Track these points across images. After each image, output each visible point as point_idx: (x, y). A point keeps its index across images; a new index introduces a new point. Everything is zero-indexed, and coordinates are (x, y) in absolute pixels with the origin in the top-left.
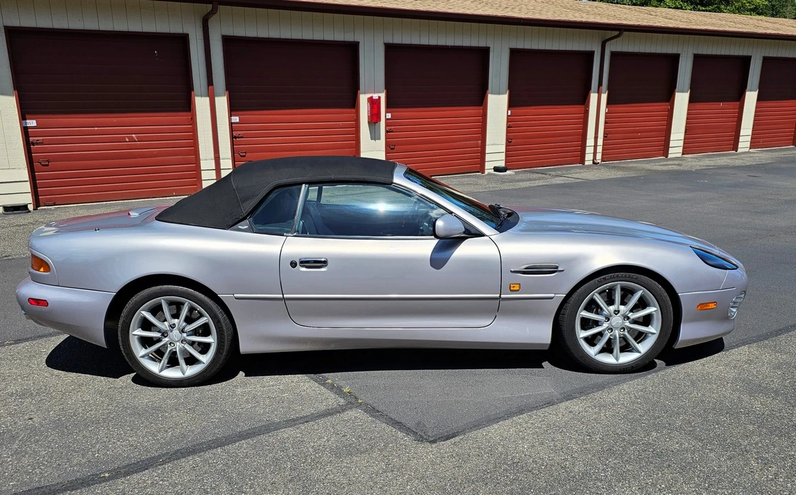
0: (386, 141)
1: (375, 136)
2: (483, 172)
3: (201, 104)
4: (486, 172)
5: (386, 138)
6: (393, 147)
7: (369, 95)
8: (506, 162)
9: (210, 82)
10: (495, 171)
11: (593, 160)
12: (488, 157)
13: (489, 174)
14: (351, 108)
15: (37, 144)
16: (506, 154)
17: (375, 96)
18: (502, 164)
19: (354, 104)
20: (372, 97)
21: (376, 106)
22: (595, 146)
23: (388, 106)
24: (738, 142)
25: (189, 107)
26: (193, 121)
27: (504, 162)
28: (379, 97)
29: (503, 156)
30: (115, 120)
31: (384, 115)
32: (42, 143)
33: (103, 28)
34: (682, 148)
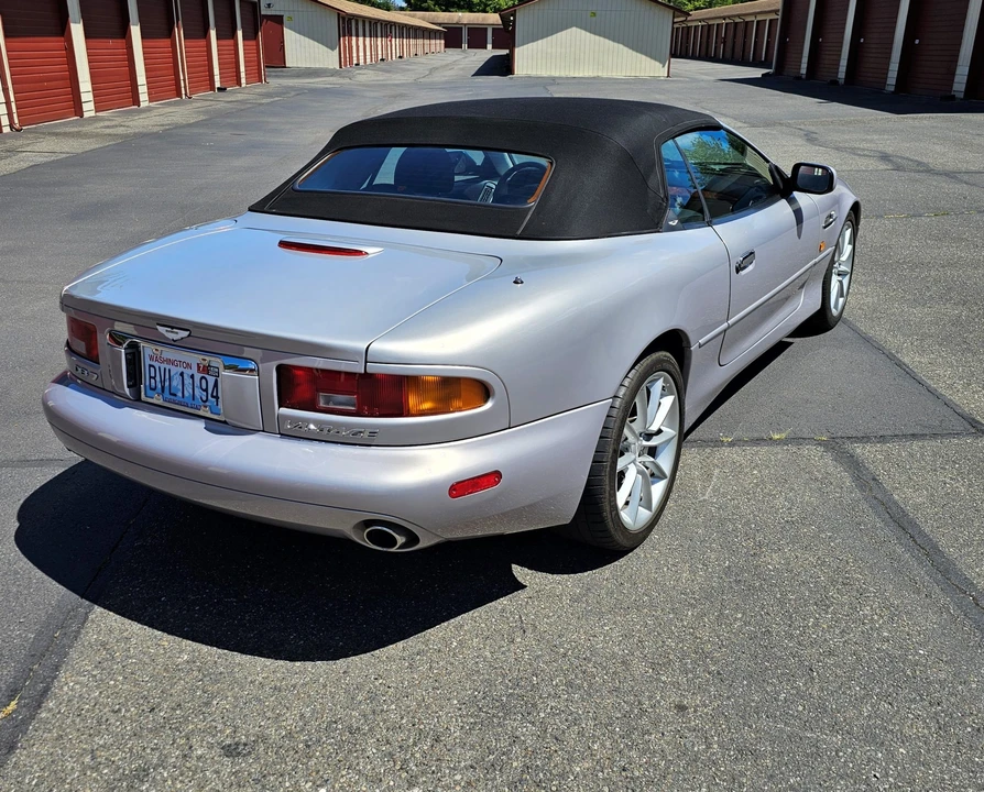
11: (11, 125)
24: (137, 93)
34: (93, 103)
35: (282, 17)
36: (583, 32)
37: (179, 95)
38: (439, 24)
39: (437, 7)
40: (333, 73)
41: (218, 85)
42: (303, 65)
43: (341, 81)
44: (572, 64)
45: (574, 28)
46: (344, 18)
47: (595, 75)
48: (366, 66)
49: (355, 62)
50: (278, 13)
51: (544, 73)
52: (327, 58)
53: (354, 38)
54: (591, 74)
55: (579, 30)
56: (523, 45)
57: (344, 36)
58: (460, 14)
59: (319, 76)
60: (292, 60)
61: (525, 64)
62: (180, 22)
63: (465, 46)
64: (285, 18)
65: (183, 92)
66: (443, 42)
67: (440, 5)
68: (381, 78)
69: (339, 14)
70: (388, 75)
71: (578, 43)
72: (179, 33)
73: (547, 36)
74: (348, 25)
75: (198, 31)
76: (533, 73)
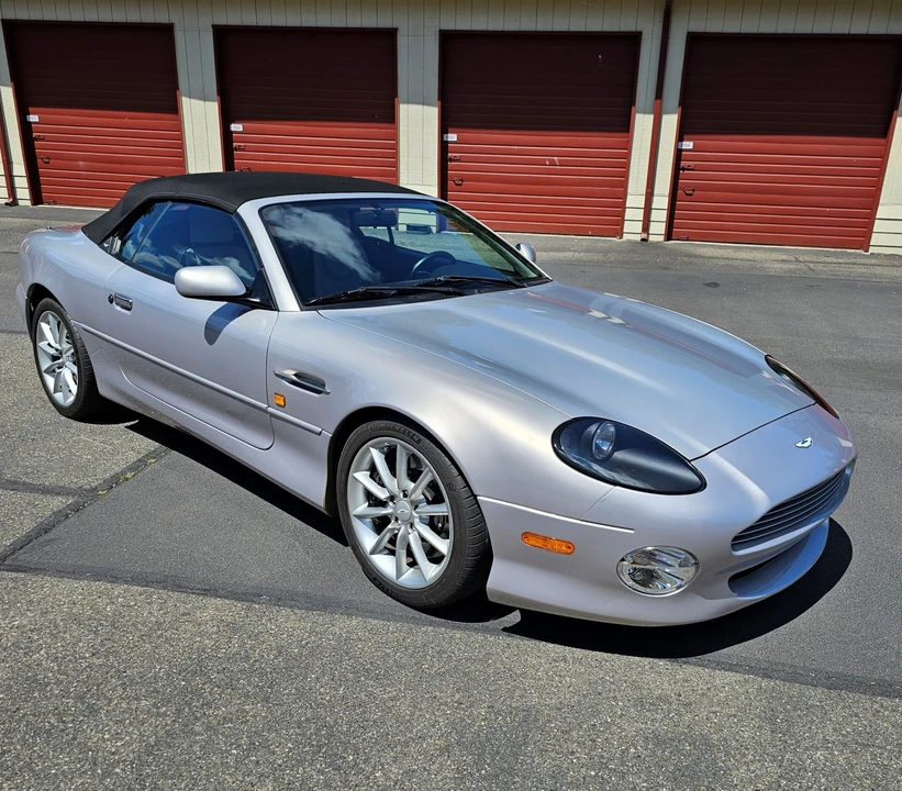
3: (642, 123)
9: (659, 94)
15: (455, 161)
25: (626, 126)
26: (628, 146)
30: (538, 138)
32: (459, 160)
33: (541, 28)
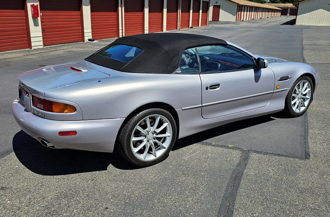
0: (42, 27)
1: (36, 24)
2: (84, 42)
4: (85, 41)
5: (42, 26)
6: (44, 30)
7: (32, 4)
8: (92, 37)
10: (89, 41)
11: (122, 36)
12: (85, 35)
13: (87, 42)
14: (22, 10)
16: (92, 33)
17: (35, 4)
18: (91, 38)
19: (24, 7)
20: (34, 4)
21: (36, 9)
22: (122, 30)
23: (41, 10)
24: (163, 28)
27: (91, 37)
28: (37, 5)
29: (91, 34)
31: (40, 14)
34: (148, 30)
35: (220, 6)
36: (324, 10)
37: (177, 29)
38: (280, 8)
39: (281, 2)
40: (233, 23)
41: (190, 26)
42: (224, 20)
43: (235, 25)
44: (318, 22)
45: (321, 9)
46: (240, 6)
47: (327, 25)
48: (245, 21)
49: (242, 19)
50: (219, 5)
51: (307, 25)
52: (232, 18)
53: (243, 12)
54: (326, 25)
55: (322, 10)
56: (300, 15)
57: (239, 11)
58: (288, 4)
59: (228, 24)
60: (221, 19)
61: (300, 21)
62: (180, 8)
63: (288, 15)
64: (221, 7)
65: (178, 28)
66: (280, 13)
67: (282, 1)
68: (248, 25)
69: (238, 5)
70: (251, 24)
71: (322, 14)
72: (180, 11)
73: (310, 12)
74: (241, 8)
75: (186, 10)
76: (303, 24)
